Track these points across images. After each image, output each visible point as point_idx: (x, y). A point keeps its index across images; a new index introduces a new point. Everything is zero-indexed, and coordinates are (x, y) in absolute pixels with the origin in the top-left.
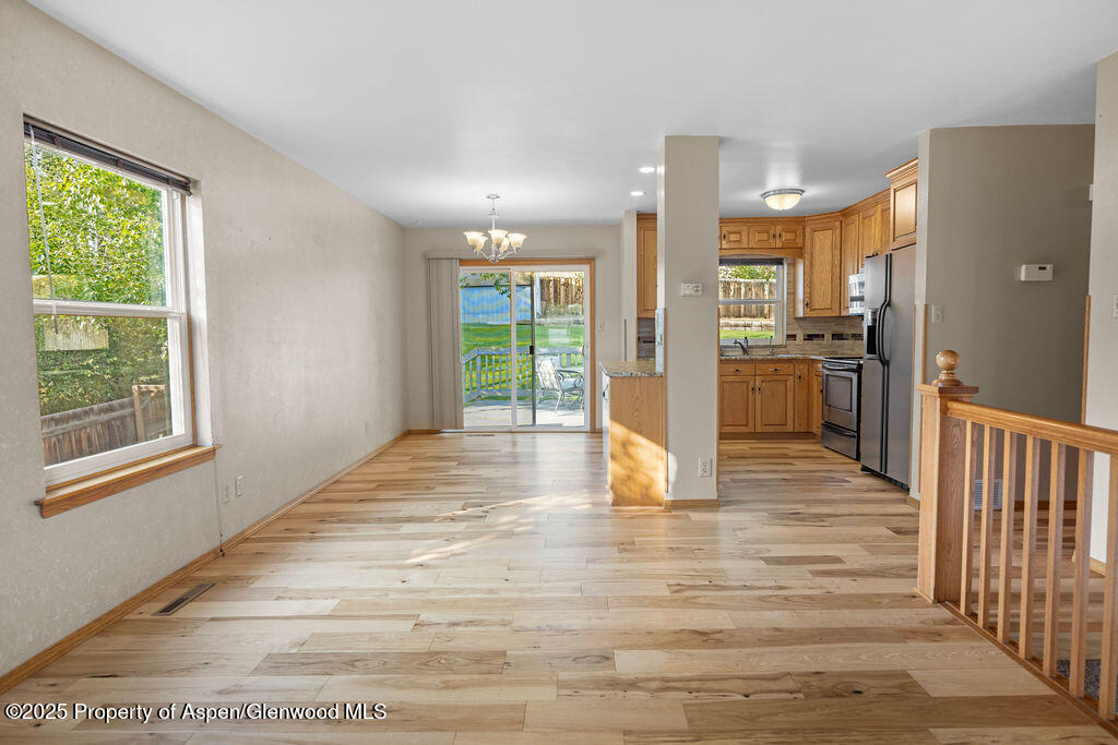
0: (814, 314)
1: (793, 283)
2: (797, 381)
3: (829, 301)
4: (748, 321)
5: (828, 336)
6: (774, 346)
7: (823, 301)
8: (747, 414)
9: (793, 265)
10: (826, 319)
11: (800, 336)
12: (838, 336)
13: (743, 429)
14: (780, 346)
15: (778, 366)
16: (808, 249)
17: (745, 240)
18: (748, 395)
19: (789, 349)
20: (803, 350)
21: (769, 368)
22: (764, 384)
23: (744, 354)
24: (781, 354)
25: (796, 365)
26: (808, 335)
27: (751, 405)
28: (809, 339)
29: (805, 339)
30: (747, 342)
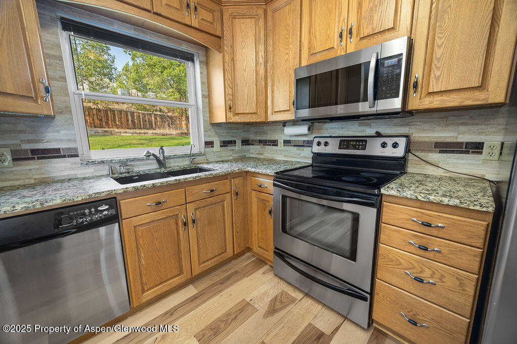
0: (237, 119)
2: (234, 197)
3: (254, 105)
4: (146, 131)
5: (239, 142)
6: (193, 155)
7: (247, 105)
8: (180, 259)
9: (206, 63)
11: (217, 144)
12: (246, 142)
13: (175, 282)
14: (199, 155)
15: (212, 185)
16: (226, 42)
18: (178, 233)
19: (208, 156)
20: (220, 157)
21: (203, 189)
22: (198, 212)
23: (160, 168)
24: (201, 163)
25: (232, 180)
26: (223, 141)
27: (183, 245)
28: (224, 146)
29: (221, 146)
30: (163, 153)
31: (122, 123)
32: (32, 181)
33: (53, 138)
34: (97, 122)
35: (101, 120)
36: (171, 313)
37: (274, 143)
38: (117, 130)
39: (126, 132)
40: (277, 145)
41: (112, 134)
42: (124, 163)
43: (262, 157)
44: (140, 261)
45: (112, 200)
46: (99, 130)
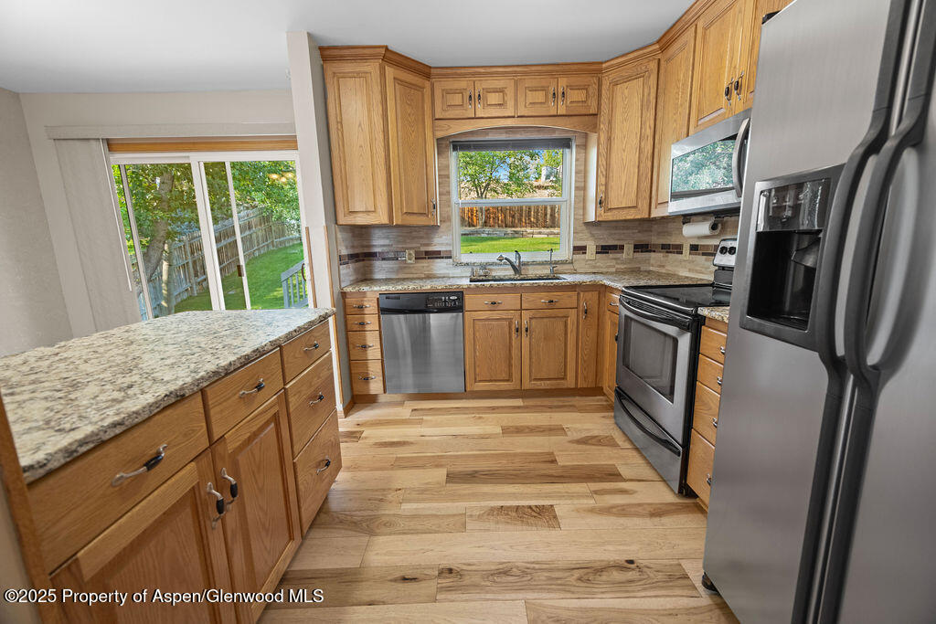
0: (610, 216)
1: (582, 173)
2: (582, 316)
3: (633, 196)
5: (629, 248)
6: (556, 263)
7: (624, 197)
8: (510, 366)
9: (584, 147)
10: (626, 224)
11: (591, 248)
12: (641, 248)
13: (504, 386)
14: (564, 262)
15: (554, 295)
16: (603, 118)
17: (510, 103)
18: (510, 338)
19: (576, 265)
20: (595, 267)
21: (542, 299)
22: (533, 322)
23: (515, 274)
24: (565, 273)
25: (582, 294)
26: (602, 246)
27: (515, 352)
28: (603, 253)
29: (597, 253)
30: (520, 258)
31: (538, 220)
32: (423, 276)
33: (439, 243)
34: (509, 219)
35: (513, 217)
36: (493, 409)
37: (678, 249)
38: (529, 230)
39: (540, 233)
40: (681, 253)
41: (523, 236)
42: (483, 266)
43: (664, 271)
44: (475, 352)
45: (460, 294)
46: (509, 230)
